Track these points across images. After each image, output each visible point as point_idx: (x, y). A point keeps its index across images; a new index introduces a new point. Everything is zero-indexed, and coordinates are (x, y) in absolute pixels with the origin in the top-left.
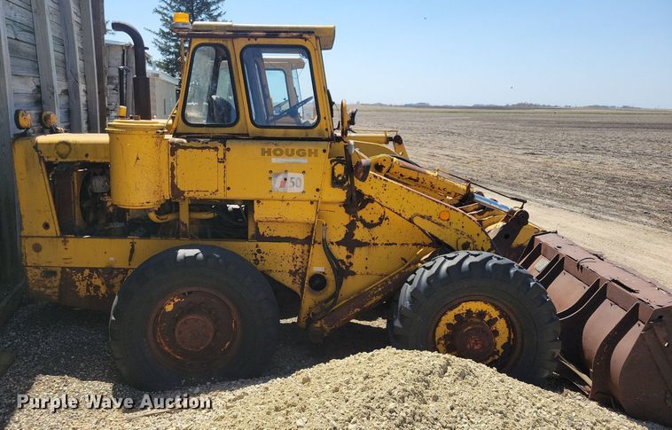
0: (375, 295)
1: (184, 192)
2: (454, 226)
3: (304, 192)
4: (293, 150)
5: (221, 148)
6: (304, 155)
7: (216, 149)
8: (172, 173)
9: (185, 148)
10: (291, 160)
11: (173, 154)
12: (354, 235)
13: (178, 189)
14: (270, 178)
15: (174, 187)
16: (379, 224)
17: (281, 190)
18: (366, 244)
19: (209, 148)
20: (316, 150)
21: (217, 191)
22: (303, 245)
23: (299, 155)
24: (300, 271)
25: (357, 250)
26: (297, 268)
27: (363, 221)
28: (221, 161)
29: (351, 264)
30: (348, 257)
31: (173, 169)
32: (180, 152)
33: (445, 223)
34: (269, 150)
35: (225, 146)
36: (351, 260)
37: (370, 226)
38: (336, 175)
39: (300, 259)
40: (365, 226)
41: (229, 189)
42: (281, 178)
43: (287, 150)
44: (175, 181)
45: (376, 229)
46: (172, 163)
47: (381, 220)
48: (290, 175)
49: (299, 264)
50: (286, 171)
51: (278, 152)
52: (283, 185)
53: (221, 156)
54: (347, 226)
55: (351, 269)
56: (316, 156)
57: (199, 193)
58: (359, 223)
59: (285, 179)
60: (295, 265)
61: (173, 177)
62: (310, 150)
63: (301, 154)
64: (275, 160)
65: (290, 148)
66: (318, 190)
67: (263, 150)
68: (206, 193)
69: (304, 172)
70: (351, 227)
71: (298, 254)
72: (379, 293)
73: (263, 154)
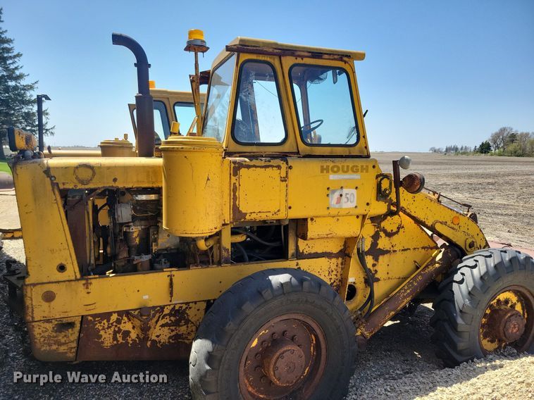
0: (405, 297)
1: (246, 214)
2: (462, 229)
3: (356, 207)
4: (348, 166)
5: (284, 166)
6: (357, 171)
7: (279, 167)
8: (234, 195)
9: (248, 167)
10: (346, 176)
11: (235, 174)
12: (377, 244)
13: (240, 212)
14: (328, 195)
15: (235, 209)
16: (397, 232)
17: (337, 206)
18: (387, 252)
19: (272, 166)
20: (367, 166)
21: (279, 211)
22: (337, 258)
23: (353, 172)
24: (335, 284)
25: (381, 258)
26: (332, 281)
27: (385, 231)
28: (284, 180)
29: (376, 271)
30: (374, 265)
31: (235, 190)
32: (243, 171)
33: (456, 227)
34: (328, 167)
35: (287, 163)
36: (376, 268)
37: (390, 235)
38: (383, 189)
39: (335, 273)
40: (386, 235)
41: (290, 208)
42: (337, 195)
43: (343, 166)
44: (237, 203)
45: (395, 237)
46: (235, 184)
47: (398, 228)
48: (345, 191)
49: (334, 277)
50: (342, 188)
51: (335, 169)
52: (339, 202)
53: (283, 175)
54: (372, 237)
55: (376, 276)
56: (367, 171)
57: (260, 214)
58: (382, 234)
59: (341, 195)
60: (331, 279)
61: (235, 198)
62: (362, 166)
63: (355, 170)
64: (332, 177)
65: (346, 164)
66: (368, 204)
67: (322, 167)
68: (268, 214)
69: (356, 188)
70: (376, 237)
71: (333, 267)
72: (409, 295)
73: (322, 172)
